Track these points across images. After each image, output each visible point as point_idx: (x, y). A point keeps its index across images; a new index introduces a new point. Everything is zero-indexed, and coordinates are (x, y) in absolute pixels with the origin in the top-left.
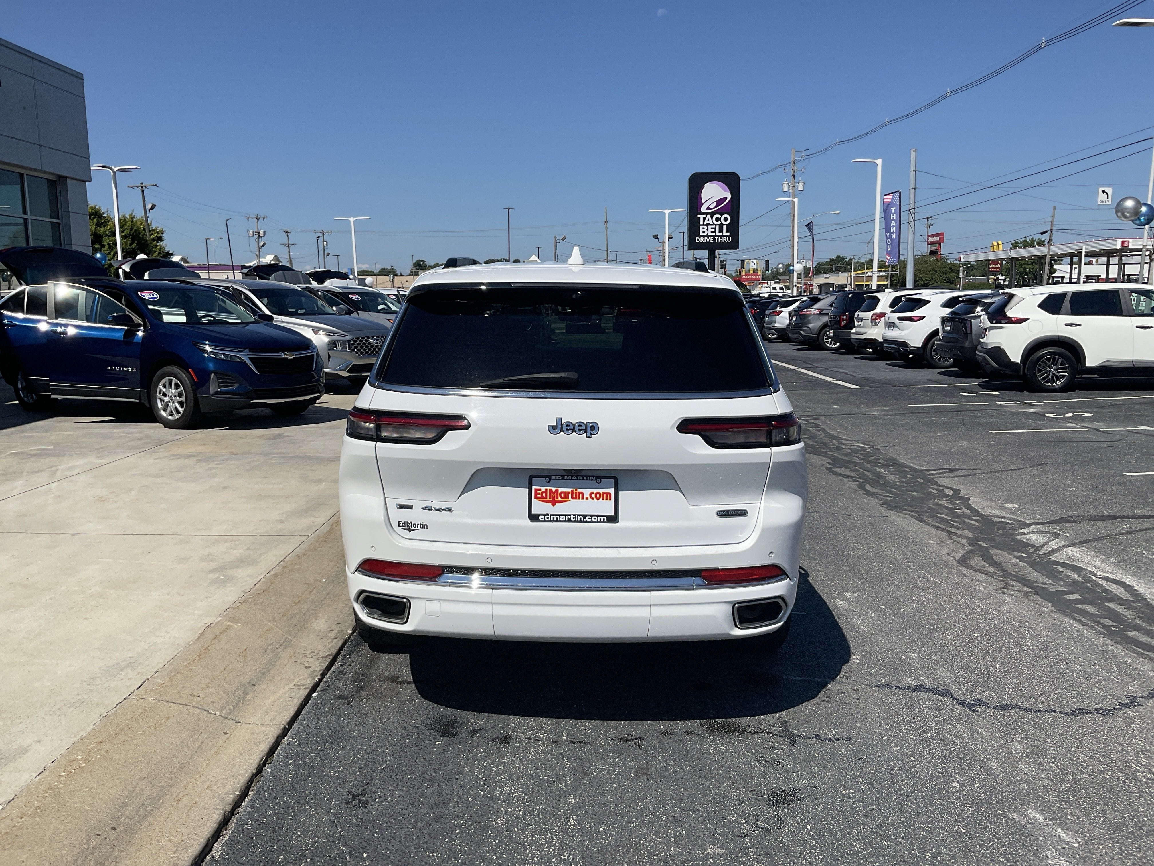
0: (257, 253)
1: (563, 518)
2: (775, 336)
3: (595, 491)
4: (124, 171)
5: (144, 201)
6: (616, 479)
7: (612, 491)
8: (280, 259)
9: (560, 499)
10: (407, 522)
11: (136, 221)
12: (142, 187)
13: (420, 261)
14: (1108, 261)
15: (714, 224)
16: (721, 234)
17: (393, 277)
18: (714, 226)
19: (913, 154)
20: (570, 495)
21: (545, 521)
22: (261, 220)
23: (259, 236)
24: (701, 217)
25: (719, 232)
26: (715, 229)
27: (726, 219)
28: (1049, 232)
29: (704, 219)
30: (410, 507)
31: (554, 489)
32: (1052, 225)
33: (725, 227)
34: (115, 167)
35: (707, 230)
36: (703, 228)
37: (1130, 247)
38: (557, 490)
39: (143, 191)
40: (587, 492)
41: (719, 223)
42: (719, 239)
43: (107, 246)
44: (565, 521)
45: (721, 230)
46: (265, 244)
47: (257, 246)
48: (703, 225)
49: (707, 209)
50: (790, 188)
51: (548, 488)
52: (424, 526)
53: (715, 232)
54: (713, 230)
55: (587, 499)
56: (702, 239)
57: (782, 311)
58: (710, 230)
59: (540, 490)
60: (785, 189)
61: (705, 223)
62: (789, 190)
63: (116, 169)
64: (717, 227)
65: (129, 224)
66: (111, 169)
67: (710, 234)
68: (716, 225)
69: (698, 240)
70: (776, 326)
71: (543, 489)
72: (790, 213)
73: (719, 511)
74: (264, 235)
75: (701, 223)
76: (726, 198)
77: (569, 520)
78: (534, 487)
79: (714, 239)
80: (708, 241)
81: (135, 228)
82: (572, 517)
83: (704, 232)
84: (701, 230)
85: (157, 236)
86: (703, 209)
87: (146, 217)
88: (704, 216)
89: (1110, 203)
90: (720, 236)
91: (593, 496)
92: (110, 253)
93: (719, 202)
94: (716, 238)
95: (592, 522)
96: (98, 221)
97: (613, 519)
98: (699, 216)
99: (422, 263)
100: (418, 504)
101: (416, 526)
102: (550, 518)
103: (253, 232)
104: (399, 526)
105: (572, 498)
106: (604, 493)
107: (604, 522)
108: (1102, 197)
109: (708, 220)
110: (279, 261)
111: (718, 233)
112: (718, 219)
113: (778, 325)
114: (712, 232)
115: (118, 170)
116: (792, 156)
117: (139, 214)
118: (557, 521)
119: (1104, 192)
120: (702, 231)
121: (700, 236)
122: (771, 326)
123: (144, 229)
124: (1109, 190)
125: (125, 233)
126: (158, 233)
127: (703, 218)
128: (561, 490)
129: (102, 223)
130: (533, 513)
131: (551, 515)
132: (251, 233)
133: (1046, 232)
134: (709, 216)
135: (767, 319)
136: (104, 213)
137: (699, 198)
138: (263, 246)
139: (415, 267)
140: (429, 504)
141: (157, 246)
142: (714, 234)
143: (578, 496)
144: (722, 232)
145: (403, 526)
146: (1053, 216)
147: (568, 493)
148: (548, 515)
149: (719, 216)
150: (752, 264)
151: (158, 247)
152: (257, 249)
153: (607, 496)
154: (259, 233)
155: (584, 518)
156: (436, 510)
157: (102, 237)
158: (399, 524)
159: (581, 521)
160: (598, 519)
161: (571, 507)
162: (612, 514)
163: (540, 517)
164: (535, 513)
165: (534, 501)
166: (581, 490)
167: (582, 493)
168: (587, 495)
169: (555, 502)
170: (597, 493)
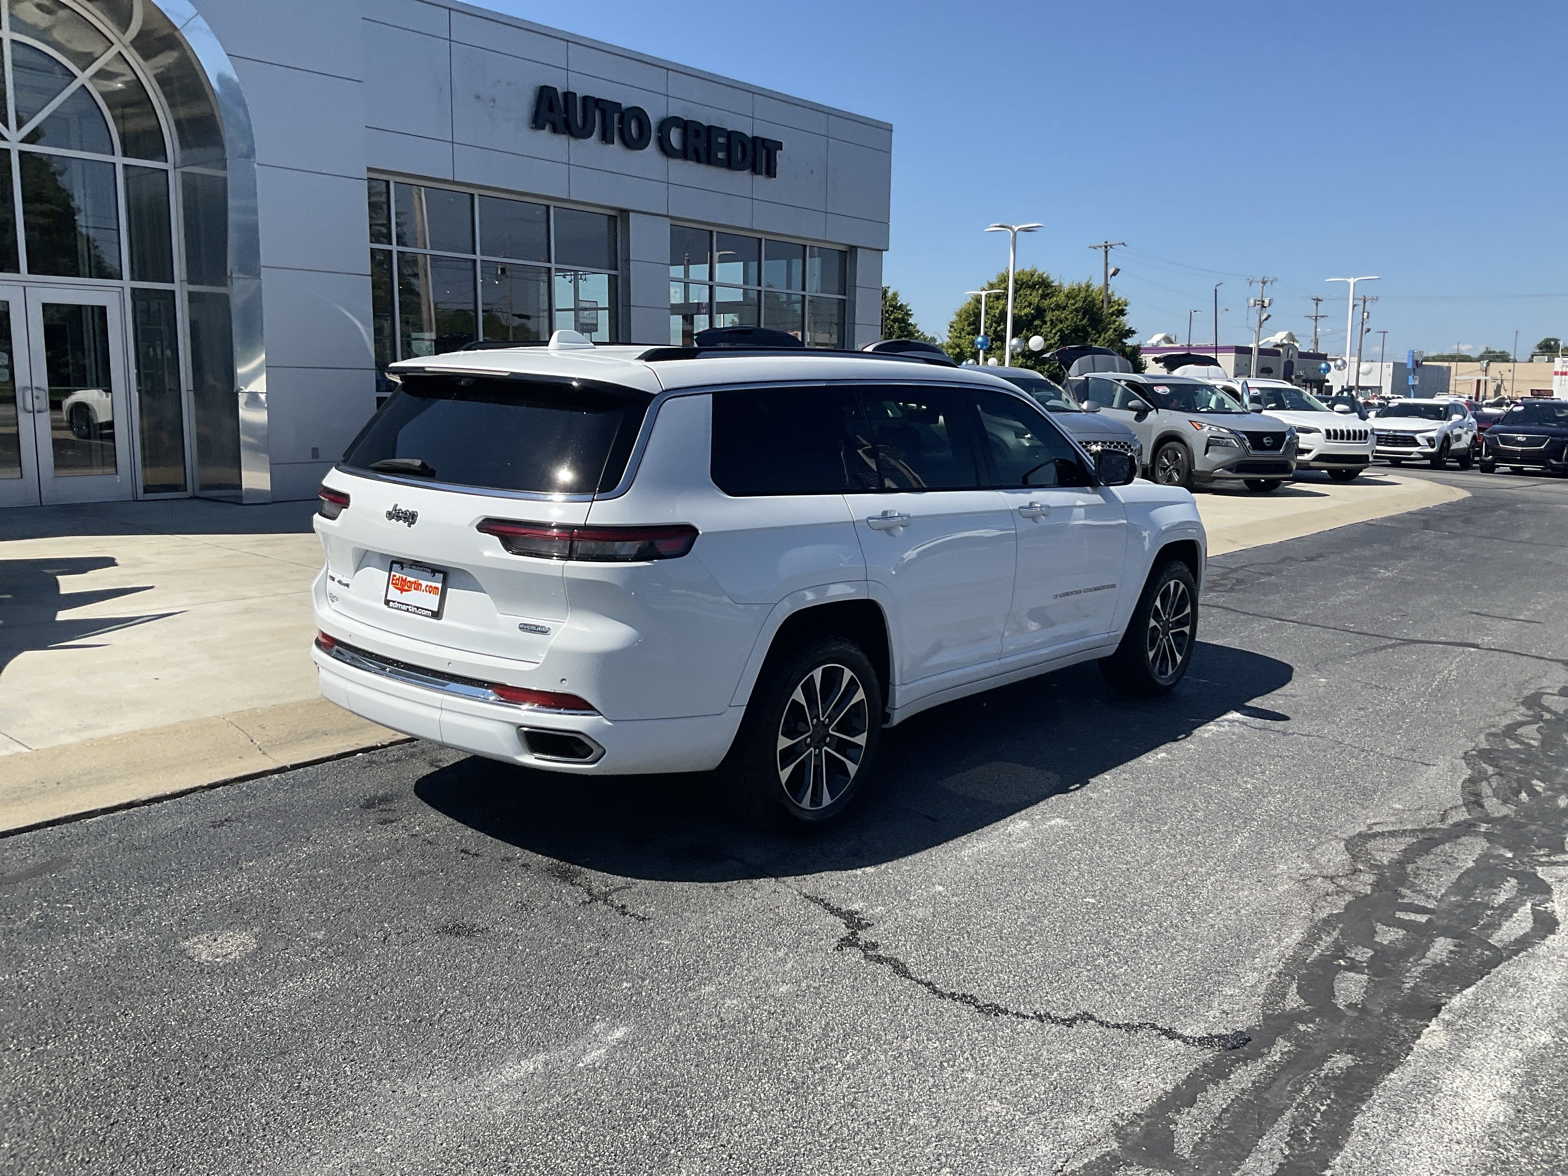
0: (1257, 329)
1: (405, 607)
3: (430, 584)
4: (1027, 230)
5: (1107, 264)
6: (445, 575)
7: (439, 586)
8: (1296, 338)
9: (406, 587)
10: (331, 593)
11: (1092, 291)
12: (1106, 247)
13: (1548, 340)
17: (1488, 365)
20: (413, 585)
21: (392, 608)
22: (1268, 284)
23: (1263, 307)
30: (334, 579)
31: (405, 577)
34: (1016, 226)
38: (406, 579)
39: (1106, 252)
40: (424, 583)
43: (1049, 323)
44: (405, 611)
46: (1269, 316)
47: (1258, 320)
51: (401, 575)
52: (337, 599)
55: (423, 591)
59: (396, 576)
63: (1016, 229)
65: (1083, 294)
66: (1011, 228)
71: (398, 575)
73: (521, 624)
74: (1270, 304)
77: (408, 610)
78: (393, 573)
81: (1089, 299)
82: (410, 607)
85: (1117, 309)
87: (1107, 285)
91: (429, 589)
92: (1051, 331)
95: (421, 615)
96: (1044, 291)
97: (437, 615)
99: (1553, 343)
101: (334, 597)
102: (397, 605)
103: (1255, 301)
104: (329, 596)
105: (415, 589)
107: (431, 617)
110: (1294, 340)
115: (1019, 230)
117: (1097, 284)
118: (400, 609)
123: (1102, 302)
125: (1077, 306)
126: (1119, 305)
128: (409, 579)
129: (1048, 294)
130: (387, 598)
132: (1252, 301)
136: (1052, 282)
138: (1266, 319)
139: (1540, 348)
140: (341, 578)
141: (1115, 321)
143: (418, 587)
147: (413, 582)
148: (396, 602)
151: (1117, 323)
152: (1258, 324)
153: (437, 590)
154: (1263, 302)
155: (418, 610)
156: (343, 584)
157: (1045, 311)
159: (414, 613)
160: (426, 612)
161: (413, 597)
162: (436, 609)
163: (391, 603)
164: (389, 598)
165: (391, 586)
166: (420, 581)
167: (421, 585)
168: (423, 587)
169: (402, 590)
170: (431, 587)
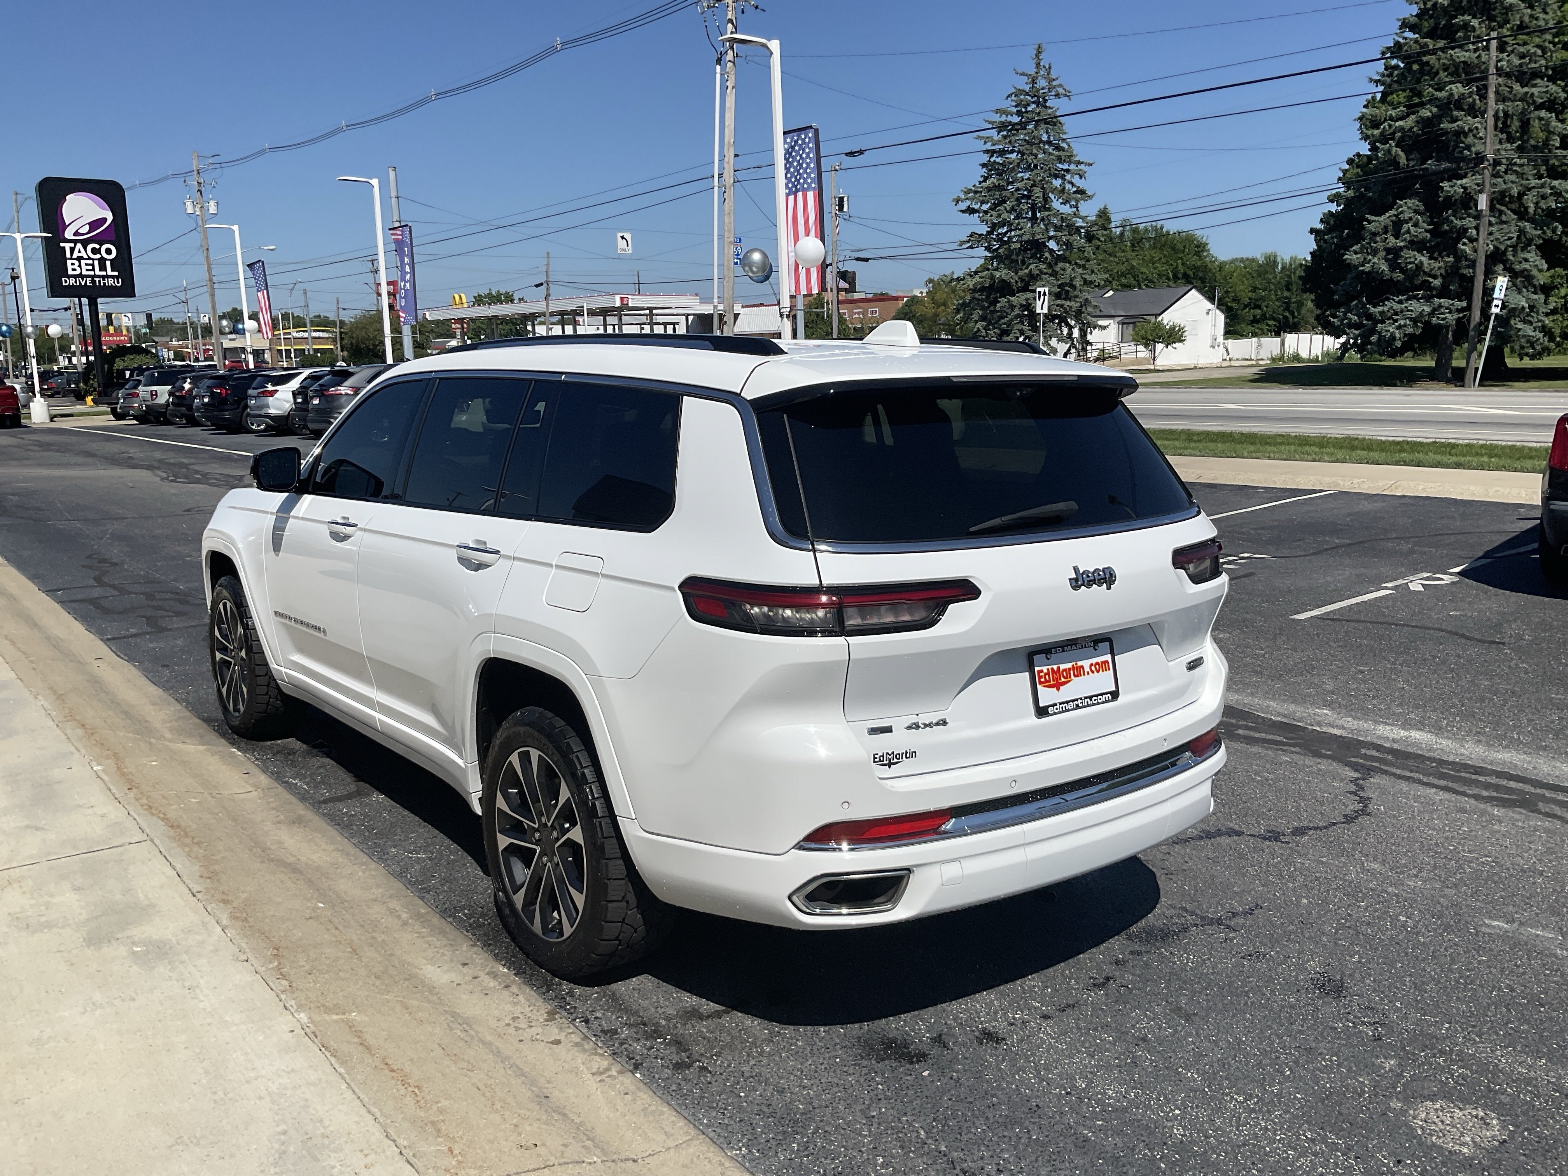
1: (1072, 705)
2: (262, 427)
3: (1094, 661)
6: (1110, 640)
7: (1108, 657)
9: (1063, 680)
10: (887, 753)
14: (605, 320)
15: (89, 258)
16: (104, 273)
18: (91, 262)
19: (392, 174)
20: (1072, 672)
21: (1055, 714)
24: (67, 246)
25: (100, 270)
26: (93, 265)
27: (109, 251)
28: (545, 284)
29: (72, 250)
30: (889, 730)
31: (1055, 667)
32: (547, 276)
33: (108, 263)
35: (80, 266)
36: (73, 264)
37: (630, 305)
38: (1058, 668)
40: (1086, 664)
41: (98, 256)
42: (102, 282)
44: (1074, 709)
45: (103, 267)
48: (71, 258)
49: (74, 235)
50: (197, 209)
51: (1050, 667)
52: (911, 755)
53: (93, 269)
54: (90, 267)
55: (1088, 673)
56: (72, 281)
57: (277, 391)
58: (84, 267)
59: (1042, 671)
60: (190, 210)
61: (75, 256)
62: (195, 211)
64: (96, 263)
67: (85, 272)
68: (93, 260)
69: (66, 282)
70: (270, 411)
71: (1045, 669)
72: (201, 246)
73: (1189, 663)
75: (68, 255)
76: (105, 220)
77: (1078, 707)
78: (1037, 669)
79: (93, 282)
80: (83, 284)
82: (1079, 701)
83: (74, 270)
84: (70, 267)
86: (69, 234)
88: (72, 245)
89: (630, 252)
90: (104, 277)
91: (1093, 668)
93: (94, 225)
94: (97, 280)
95: (1099, 703)
97: (1115, 695)
98: (62, 245)
100: (899, 723)
101: (899, 756)
102: (1059, 708)
104: (874, 762)
105: (1075, 676)
106: (1102, 662)
107: (1109, 701)
108: (622, 244)
109: (79, 252)
111: (98, 272)
112: (94, 251)
113: (272, 411)
114: (87, 270)
116: (195, 162)
118: (1066, 711)
119: (622, 237)
120: (72, 267)
121: (69, 277)
122: (262, 412)
124: (628, 236)
127: (71, 248)
128: (1063, 667)
130: (1041, 705)
131: (1061, 704)
133: (541, 284)
134: (79, 246)
135: (253, 402)
137: (59, 218)
140: (914, 719)
142: (92, 273)
143: (1079, 672)
144: (106, 271)
145: (880, 761)
146: (548, 265)
147: (1070, 669)
148: (1056, 704)
149: (97, 246)
150: (125, 319)
153: (1103, 666)
155: (1091, 700)
156: (926, 725)
158: (875, 758)
159: (1088, 706)
160: (1103, 698)
161: (1076, 688)
162: (1114, 689)
163: (1050, 710)
164: (1042, 704)
165: (1039, 687)
166: (1080, 663)
167: (1082, 667)
168: (1087, 669)
169: (1058, 686)
170: (1097, 663)
